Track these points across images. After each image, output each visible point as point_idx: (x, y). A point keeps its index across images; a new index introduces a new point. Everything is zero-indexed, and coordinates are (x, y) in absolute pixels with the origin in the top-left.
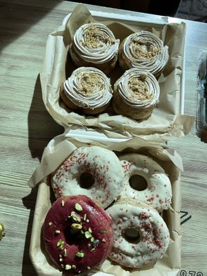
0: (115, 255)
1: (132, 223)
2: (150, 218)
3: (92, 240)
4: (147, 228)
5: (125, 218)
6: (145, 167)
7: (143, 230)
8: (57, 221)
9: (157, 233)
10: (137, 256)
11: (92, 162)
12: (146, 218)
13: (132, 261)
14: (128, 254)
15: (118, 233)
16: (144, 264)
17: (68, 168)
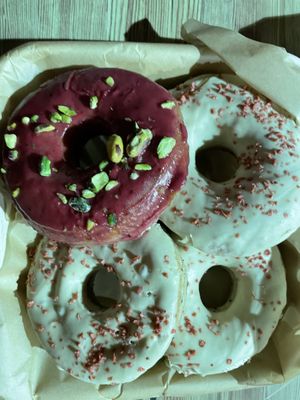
0: (50, 253)
1: (136, 289)
2: (156, 338)
3: (88, 194)
4: (129, 328)
5: (145, 272)
6: (264, 305)
7: (122, 319)
8: (121, 95)
9: (120, 357)
10: (56, 307)
11: (278, 169)
12: (156, 327)
13: (42, 296)
14: (56, 284)
15: (106, 255)
16: (39, 326)
17: (247, 109)
